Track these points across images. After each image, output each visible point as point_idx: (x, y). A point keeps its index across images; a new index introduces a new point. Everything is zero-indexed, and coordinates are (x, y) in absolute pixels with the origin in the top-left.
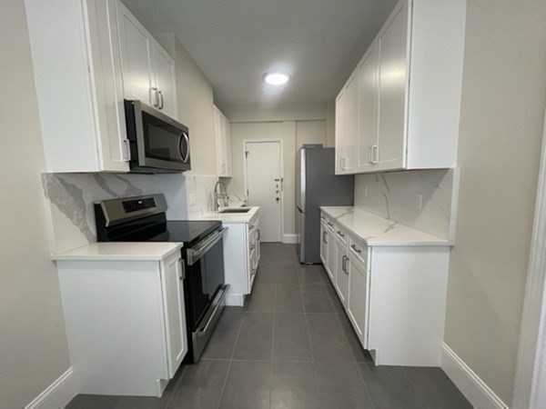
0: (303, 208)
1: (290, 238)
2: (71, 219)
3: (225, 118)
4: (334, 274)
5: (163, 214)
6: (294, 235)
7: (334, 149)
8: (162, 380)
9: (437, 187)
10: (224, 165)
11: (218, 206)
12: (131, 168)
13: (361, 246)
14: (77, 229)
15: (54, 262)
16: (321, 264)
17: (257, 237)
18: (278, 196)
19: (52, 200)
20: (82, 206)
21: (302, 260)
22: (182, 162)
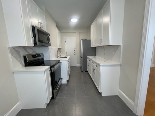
0: (82, 57)
1: (78, 65)
2: (17, 60)
3: (59, 31)
4: (91, 74)
5: (43, 59)
6: (80, 64)
7: (90, 40)
8: (46, 103)
9: (117, 50)
10: (59, 45)
11: (58, 56)
12: (34, 45)
13: (98, 65)
14: (19, 63)
15: (13, 72)
16: (87, 72)
17: (70, 65)
18: (75, 53)
19: (12, 55)
20: (20, 56)
21: (82, 71)
22: (48, 44)
